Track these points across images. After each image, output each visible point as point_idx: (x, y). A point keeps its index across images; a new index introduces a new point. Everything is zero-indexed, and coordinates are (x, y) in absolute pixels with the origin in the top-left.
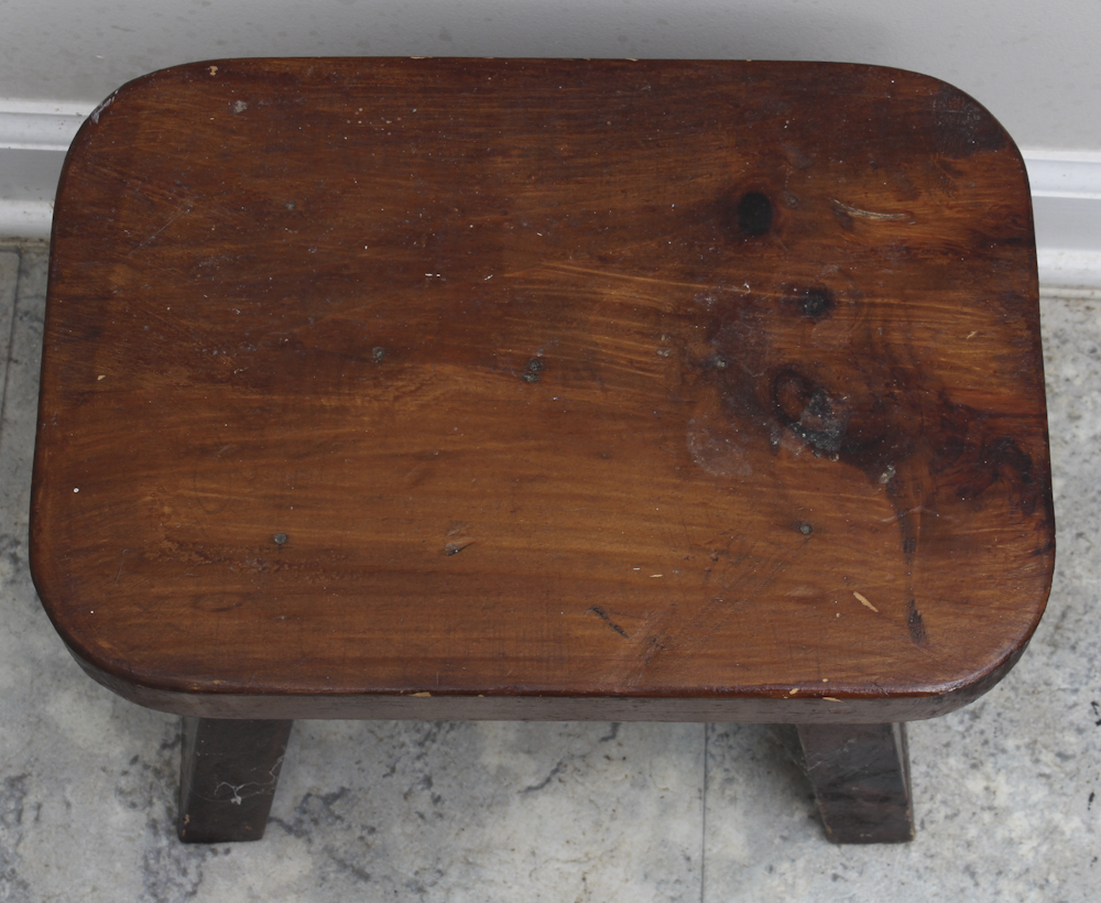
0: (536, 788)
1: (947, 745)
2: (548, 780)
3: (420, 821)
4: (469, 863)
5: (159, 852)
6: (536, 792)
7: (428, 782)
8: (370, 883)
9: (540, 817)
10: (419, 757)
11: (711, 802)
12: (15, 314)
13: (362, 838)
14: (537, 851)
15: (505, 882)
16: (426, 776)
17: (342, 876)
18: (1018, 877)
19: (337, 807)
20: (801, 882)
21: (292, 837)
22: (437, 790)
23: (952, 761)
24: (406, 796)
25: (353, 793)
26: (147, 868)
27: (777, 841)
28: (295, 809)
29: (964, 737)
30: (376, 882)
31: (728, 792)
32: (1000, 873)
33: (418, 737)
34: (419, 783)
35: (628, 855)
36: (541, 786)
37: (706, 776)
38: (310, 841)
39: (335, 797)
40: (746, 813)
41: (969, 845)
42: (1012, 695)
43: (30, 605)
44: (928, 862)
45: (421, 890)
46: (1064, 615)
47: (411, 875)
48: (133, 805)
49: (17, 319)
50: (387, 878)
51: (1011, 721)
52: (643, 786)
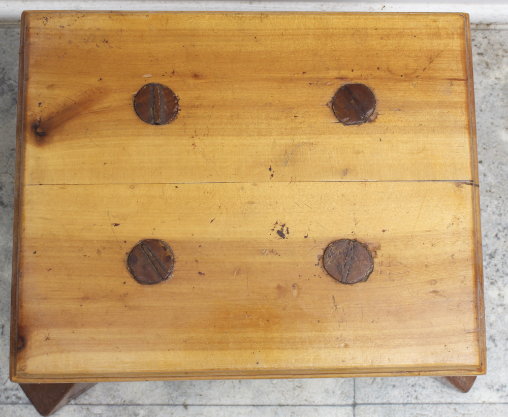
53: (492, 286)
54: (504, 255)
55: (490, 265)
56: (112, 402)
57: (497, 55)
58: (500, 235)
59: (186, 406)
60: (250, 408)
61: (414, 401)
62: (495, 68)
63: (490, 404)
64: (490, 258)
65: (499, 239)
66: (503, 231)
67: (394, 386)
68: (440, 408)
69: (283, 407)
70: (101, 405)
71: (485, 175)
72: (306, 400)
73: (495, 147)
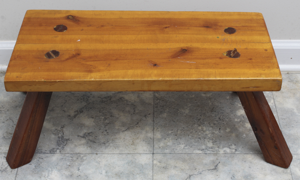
1: (195, 123)
2: (127, 130)
5: (60, 140)
7: (106, 131)
10: (104, 128)
13: (94, 138)
18: (208, 139)
19: (90, 134)
20: (170, 141)
21: (82, 138)
22: (107, 131)
23: (196, 125)
24: (102, 132)
26: (57, 142)
27: (166, 136)
32: (205, 138)
33: (104, 125)
35: (141, 138)
36: (125, 130)
38: (86, 138)
39: (90, 133)
40: (161, 132)
41: (199, 135)
44: (192, 137)
45: (105, 144)
46: (213, 108)
47: (103, 142)
48: (56, 135)
50: (99, 142)
52: (143, 130)
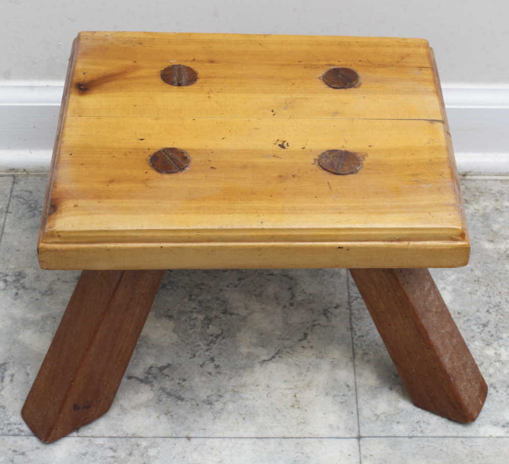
0: (268, 360)
3: (209, 376)
4: (235, 391)
6: (267, 362)
8: (184, 402)
9: (271, 372)
11: (357, 363)
12: (11, 196)
14: (270, 386)
15: (254, 399)
16: (211, 357)
17: (169, 399)
25: (174, 365)
28: (145, 373)
29: (481, 334)
30: (187, 401)
31: (365, 358)
34: (208, 360)
37: (353, 353)
42: (502, 317)
43: (12, 298)
49: (12, 199)
51: (503, 327)
53: (488, 347)
54: (497, 325)
55: (485, 331)
56: (115, 435)
57: (474, 195)
58: (491, 310)
59: (189, 438)
60: (254, 440)
61: (419, 435)
62: (474, 203)
63: (497, 437)
64: (483, 327)
65: (490, 313)
66: (494, 308)
67: (398, 423)
68: (446, 441)
69: (287, 439)
70: (103, 437)
71: (472, 270)
72: (310, 434)
73: (479, 252)
